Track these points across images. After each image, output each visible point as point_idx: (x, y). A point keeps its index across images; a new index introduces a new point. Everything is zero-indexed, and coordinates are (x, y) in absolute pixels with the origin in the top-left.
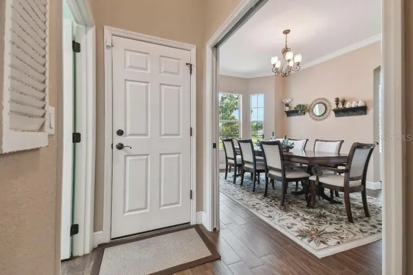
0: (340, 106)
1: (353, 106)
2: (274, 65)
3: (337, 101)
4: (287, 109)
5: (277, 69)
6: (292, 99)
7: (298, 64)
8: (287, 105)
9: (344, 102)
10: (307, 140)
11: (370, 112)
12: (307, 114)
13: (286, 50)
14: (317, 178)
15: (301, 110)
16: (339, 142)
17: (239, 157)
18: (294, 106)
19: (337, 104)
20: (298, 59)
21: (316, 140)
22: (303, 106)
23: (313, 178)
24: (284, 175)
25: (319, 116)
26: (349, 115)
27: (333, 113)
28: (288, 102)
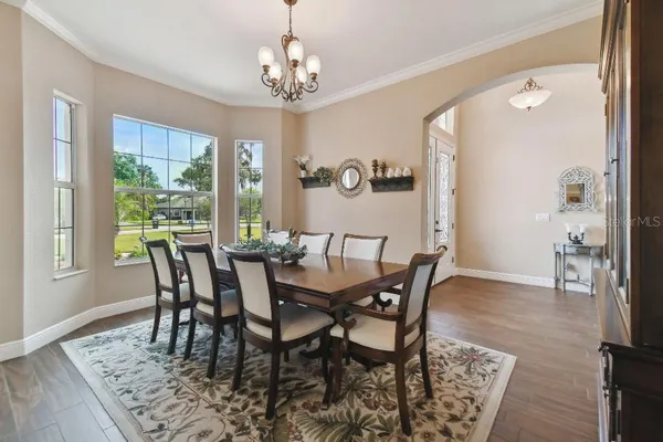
0: (379, 174)
1: (396, 176)
2: (266, 68)
3: (375, 164)
4: (303, 174)
5: (274, 82)
6: (311, 158)
7: (314, 77)
8: (303, 167)
9: (384, 168)
10: (332, 235)
11: (418, 186)
12: (333, 184)
13: (288, 39)
14: (346, 334)
15: (324, 178)
16: (380, 240)
17: (184, 287)
18: (314, 168)
19: (375, 171)
20: (314, 65)
21: (346, 236)
22: (327, 170)
23: (337, 332)
24: (277, 333)
25: (351, 190)
26: (390, 190)
27: (369, 185)
28: (304, 160)
